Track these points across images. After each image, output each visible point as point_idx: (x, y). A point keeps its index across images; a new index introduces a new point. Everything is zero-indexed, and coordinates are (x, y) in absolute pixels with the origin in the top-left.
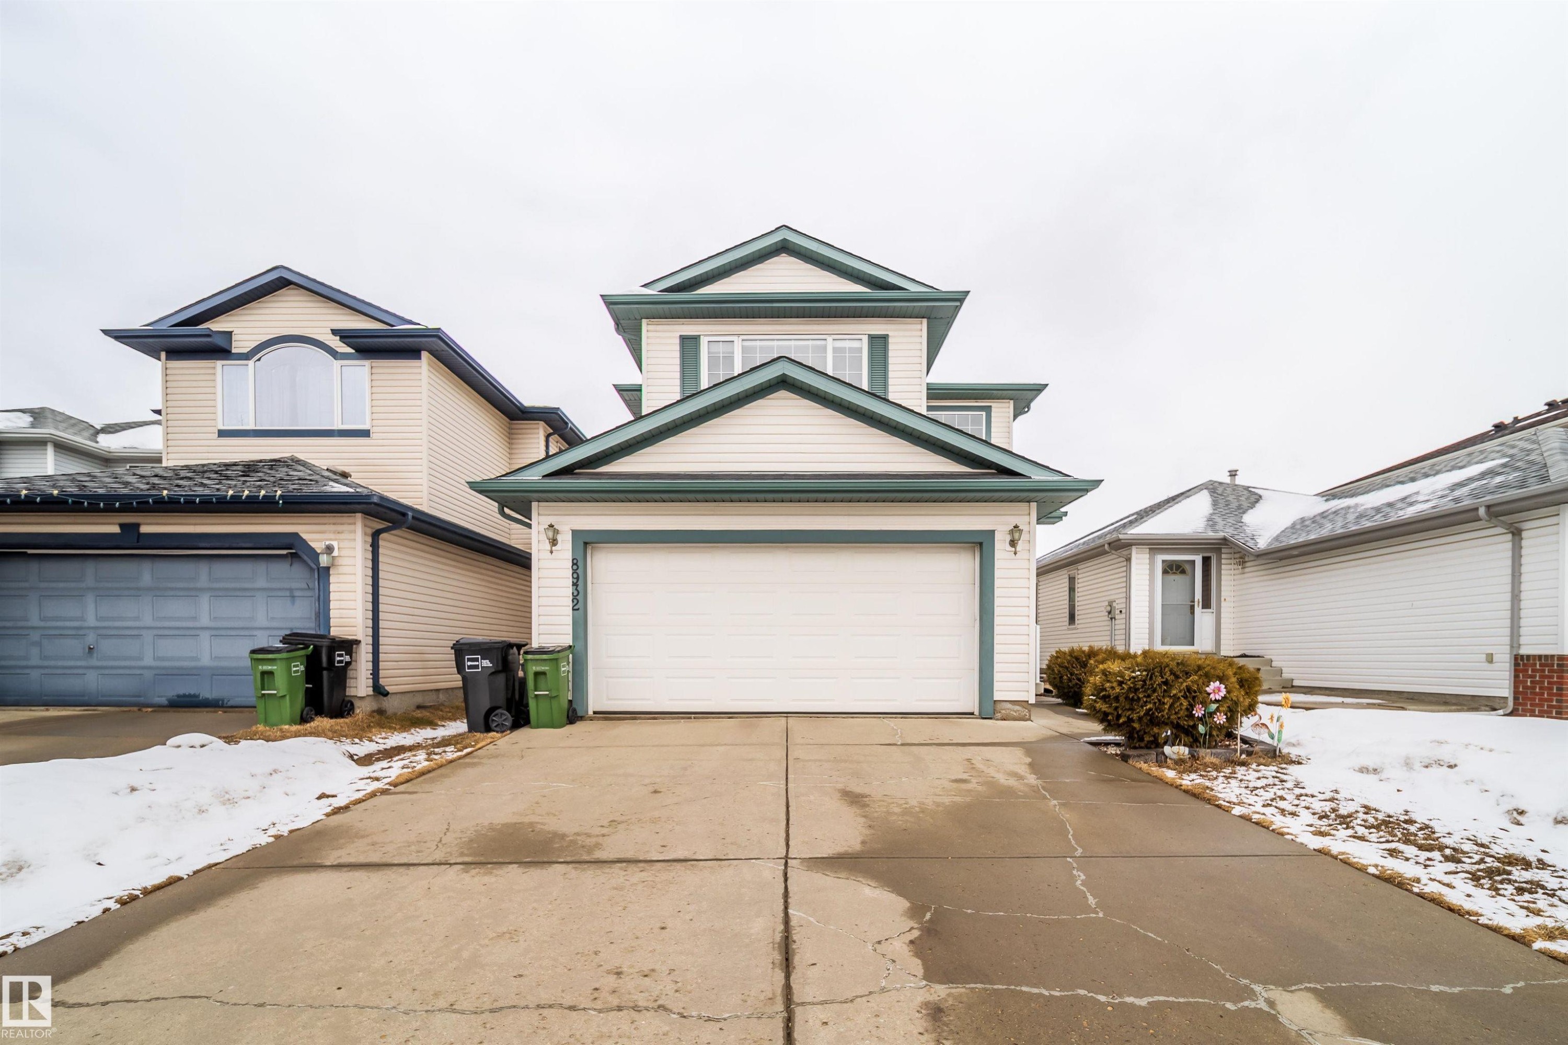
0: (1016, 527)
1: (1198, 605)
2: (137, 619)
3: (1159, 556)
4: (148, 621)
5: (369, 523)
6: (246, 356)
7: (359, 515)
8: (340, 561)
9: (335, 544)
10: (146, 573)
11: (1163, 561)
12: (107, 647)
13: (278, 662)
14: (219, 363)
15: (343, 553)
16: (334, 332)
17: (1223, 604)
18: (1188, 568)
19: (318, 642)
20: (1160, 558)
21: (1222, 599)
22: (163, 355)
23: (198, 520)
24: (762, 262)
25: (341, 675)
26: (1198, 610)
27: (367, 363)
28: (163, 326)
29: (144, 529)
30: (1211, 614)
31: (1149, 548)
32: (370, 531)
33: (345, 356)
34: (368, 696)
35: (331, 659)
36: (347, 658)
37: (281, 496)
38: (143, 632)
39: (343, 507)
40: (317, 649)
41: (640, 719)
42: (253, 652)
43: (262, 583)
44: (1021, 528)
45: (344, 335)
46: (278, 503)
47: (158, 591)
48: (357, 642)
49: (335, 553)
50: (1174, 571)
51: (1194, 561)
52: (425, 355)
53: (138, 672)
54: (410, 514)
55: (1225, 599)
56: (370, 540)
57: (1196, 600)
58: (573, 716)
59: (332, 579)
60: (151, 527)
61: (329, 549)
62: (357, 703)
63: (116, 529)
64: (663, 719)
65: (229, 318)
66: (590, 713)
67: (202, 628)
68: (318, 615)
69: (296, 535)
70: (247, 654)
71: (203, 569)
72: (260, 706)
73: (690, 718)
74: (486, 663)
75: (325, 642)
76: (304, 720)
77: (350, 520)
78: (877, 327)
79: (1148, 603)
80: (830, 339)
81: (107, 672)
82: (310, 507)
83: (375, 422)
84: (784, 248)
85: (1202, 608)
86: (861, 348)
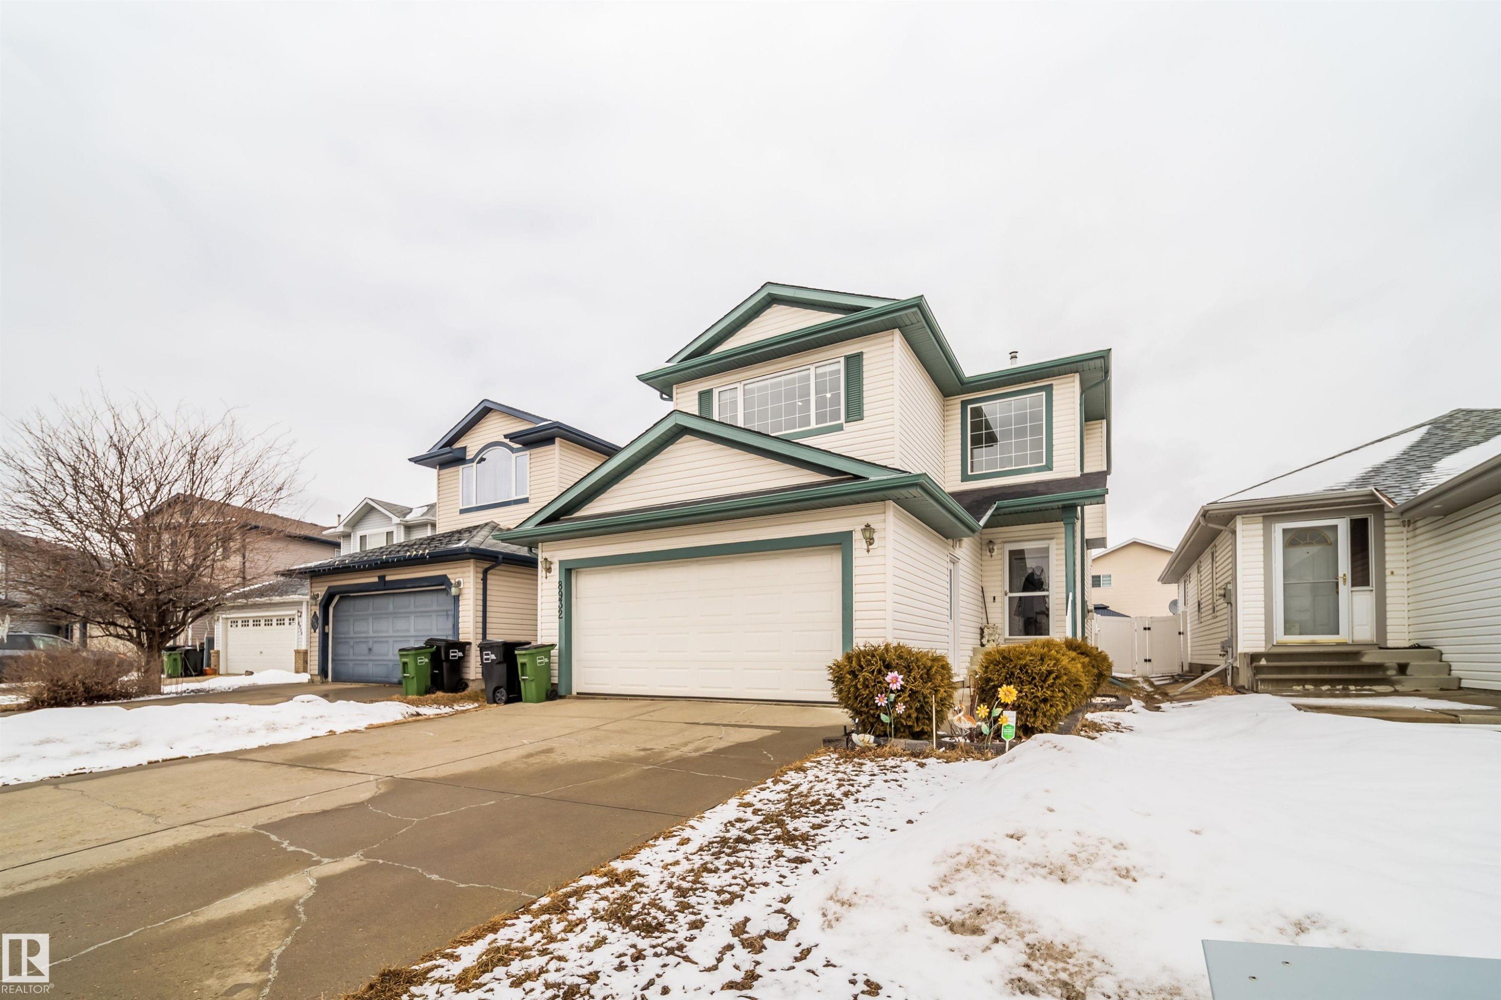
0: (868, 526)
1: (1345, 581)
2: (387, 632)
3: (1277, 525)
4: (391, 633)
5: (479, 564)
6: (472, 461)
7: (472, 560)
8: (464, 591)
9: (461, 580)
10: (390, 604)
11: (1285, 531)
12: (377, 648)
13: (410, 657)
14: (461, 467)
15: (465, 586)
16: (506, 436)
17: (1389, 579)
18: (1329, 535)
19: (439, 644)
20: (1278, 529)
21: (1388, 572)
22: (438, 467)
23: (396, 572)
24: (758, 317)
25: (458, 666)
26: (1344, 589)
27: (528, 452)
28: (435, 450)
29: (388, 578)
30: (1369, 592)
31: (1264, 517)
32: (481, 570)
33: (518, 450)
34: (476, 679)
35: (447, 654)
36: (461, 654)
37: (428, 553)
38: (389, 639)
39: (455, 557)
40: (438, 648)
41: (597, 699)
42: (400, 650)
43: (435, 608)
44: (872, 526)
45: (512, 437)
46: (426, 558)
47: (395, 615)
48: (469, 644)
49: (462, 587)
50: (1308, 541)
51: (1336, 526)
52: (557, 440)
53: (387, 663)
54: (500, 556)
55: (1392, 573)
56: (481, 576)
57: (1341, 574)
58: (553, 694)
59: (461, 603)
60: (392, 576)
61: (459, 583)
62: (471, 684)
63: (376, 579)
64: (610, 699)
65: (466, 438)
66: (574, 693)
67: (410, 636)
68: (454, 626)
69: (445, 576)
70: (396, 652)
71: (411, 600)
72: (404, 682)
73: (627, 699)
74: (493, 657)
75: (443, 644)
76: (428, 691)
77: (467, 564)
78: (851, 348)
79: (1263, 583)
80: (812, 368)
81: (378, 663)
82: (450, 557)
83: (532, 492)
84: (772, 300)
85: (1353, 585)
86: (840, 370)
